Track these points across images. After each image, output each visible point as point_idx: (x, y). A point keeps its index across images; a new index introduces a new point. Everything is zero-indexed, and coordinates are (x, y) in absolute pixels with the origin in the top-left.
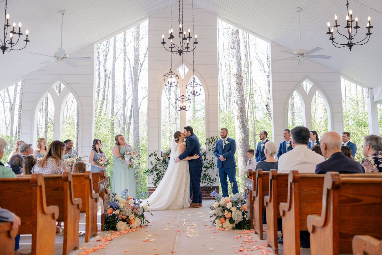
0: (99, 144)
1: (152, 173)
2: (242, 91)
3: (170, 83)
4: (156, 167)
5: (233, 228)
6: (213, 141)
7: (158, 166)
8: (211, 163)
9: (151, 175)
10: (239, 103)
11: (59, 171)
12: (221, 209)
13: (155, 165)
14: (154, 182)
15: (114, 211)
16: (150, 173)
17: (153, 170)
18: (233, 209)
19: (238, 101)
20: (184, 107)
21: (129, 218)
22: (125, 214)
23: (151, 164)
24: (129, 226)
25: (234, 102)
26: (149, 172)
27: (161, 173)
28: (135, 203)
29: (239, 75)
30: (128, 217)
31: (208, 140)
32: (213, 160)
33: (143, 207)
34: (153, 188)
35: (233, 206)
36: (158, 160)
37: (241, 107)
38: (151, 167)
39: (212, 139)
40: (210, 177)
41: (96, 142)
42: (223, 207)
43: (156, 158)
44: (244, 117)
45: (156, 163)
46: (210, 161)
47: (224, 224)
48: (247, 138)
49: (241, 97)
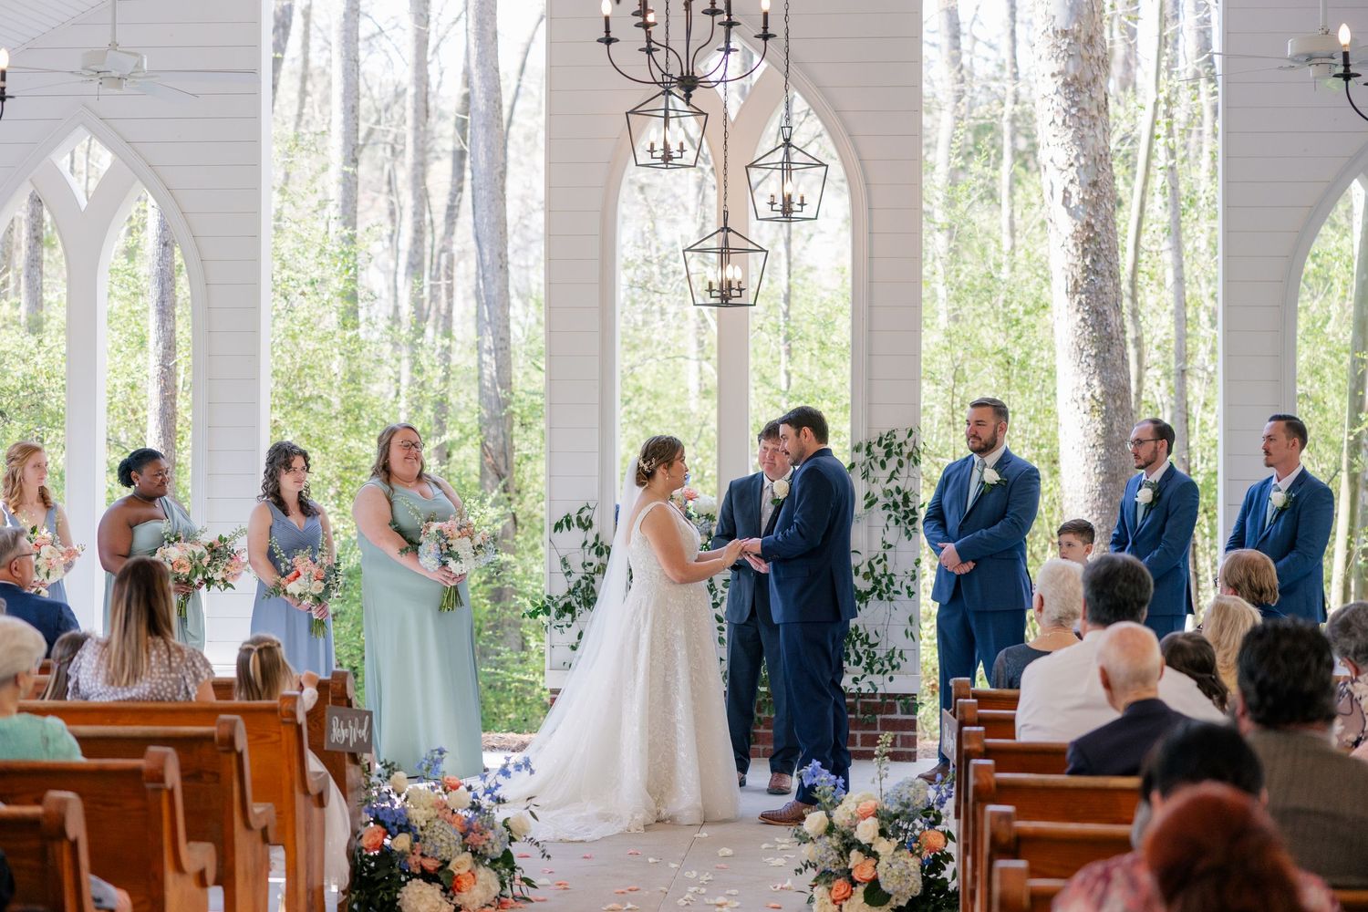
0: (299, 468)
1: (568, 616)
3: (659, 154)
4: (587, 584)
6: (888, 455)
8: (876, 574)
9: (565, 628)
10: (1075, 201)
11: (179, 689)
12: (836, 844)
13: (585, 578)
15: (389, 836)
16: (560, 615)
17: (574, 604)
18: (884, 847)
19: (1074, 189)
20: (731, 288)
21: (451, 867)
22: (435, 851)
23: (566, 571)
24: (452, 899)
25: (1052, 194)
26: (553, 610)
28: (474, 803)
29: (1083, 37)
30: (447, 863)
31: (864, 448)
32: (889, 553)
33: (509, 823)
35: (883, 833)
36: (599, 553)
37: (1089, 226)
38: (561, 588)
39: (886, 446)
40: (872, 646)
41: (283, 457)
42: (844, 836)
43: (591, 541)
44: (1102, 284)
45: (591, 564)
46: (874, 562)
47: (845, 904)
48: (1119, 403)
49: (1090, 163)
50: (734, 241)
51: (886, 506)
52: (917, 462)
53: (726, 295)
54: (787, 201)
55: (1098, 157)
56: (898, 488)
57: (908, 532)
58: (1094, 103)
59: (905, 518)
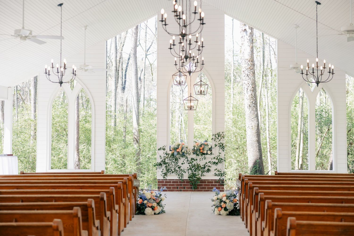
1: (161, 166)
3: (178, 83)
5: (227, 215)
6: (219, 136)
7: (166, 159)
8: (218, 158)
9: (160, 168)
13: (164, 159)
14: (163, 175)
15: (143, 201)
17: (162, 164)
18: (227, 201)
19: (249, 88)
20: (192, 107)
23: (160, 158)
24: (154, 211)
26: (158, 165)
27: (169, 166)
28: (156, 195)
29: (251, 60)
31: (214, 135)
34: (162, 180)
35: (227, 199)
36: (167, 155)
38: (160, 161)
42: (220, 200)
43: (165, 152)
45: (165, 157)
46: (218, 156)
47: (221, 211)
50: (192, 98)
51: (219, 146)
52: (224, 138)
53: (191, 108)
54: (201, 91)
56: (221, 143)
57: (223, 150)
59: (223, 148)
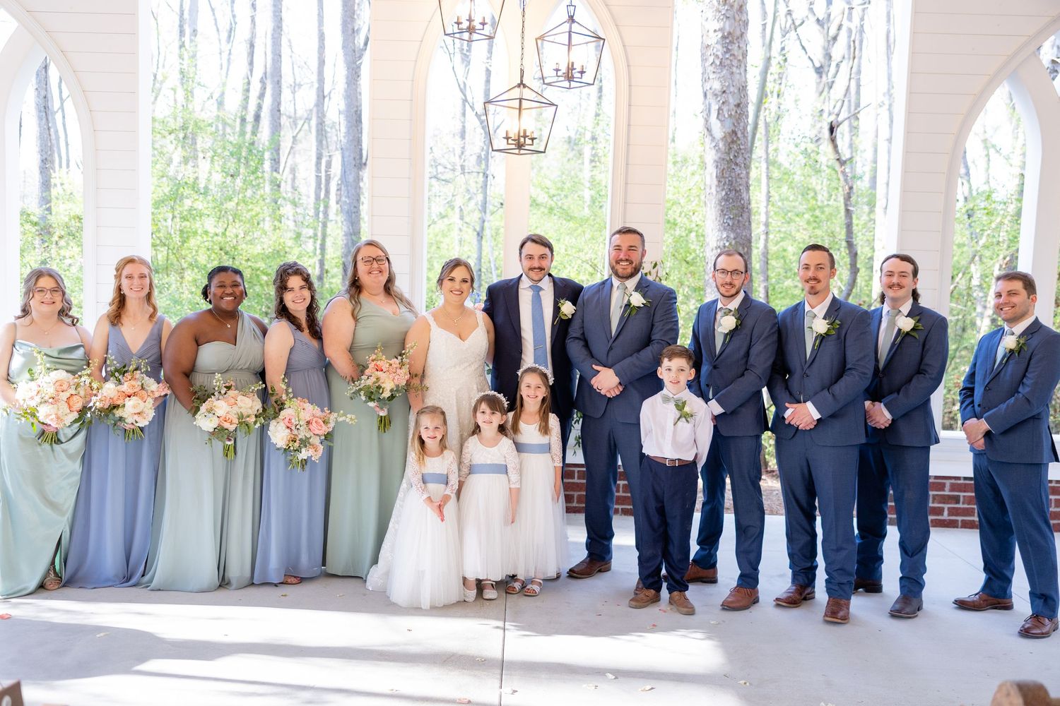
2: (742, 70)
10: (726, 116)
19: (725, 109)
20: (525, 137)
37: (733, 131)
44: (740, 172)
48: (746, 249)
49: (736, 91)
54: (571, 68)
55: (741, 88)
58: (741, 51)
